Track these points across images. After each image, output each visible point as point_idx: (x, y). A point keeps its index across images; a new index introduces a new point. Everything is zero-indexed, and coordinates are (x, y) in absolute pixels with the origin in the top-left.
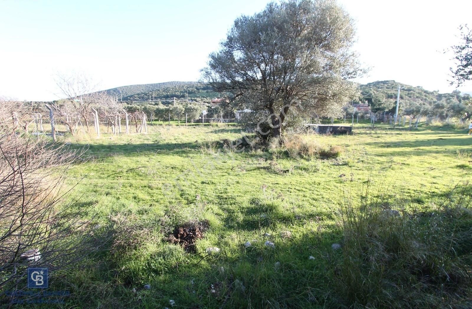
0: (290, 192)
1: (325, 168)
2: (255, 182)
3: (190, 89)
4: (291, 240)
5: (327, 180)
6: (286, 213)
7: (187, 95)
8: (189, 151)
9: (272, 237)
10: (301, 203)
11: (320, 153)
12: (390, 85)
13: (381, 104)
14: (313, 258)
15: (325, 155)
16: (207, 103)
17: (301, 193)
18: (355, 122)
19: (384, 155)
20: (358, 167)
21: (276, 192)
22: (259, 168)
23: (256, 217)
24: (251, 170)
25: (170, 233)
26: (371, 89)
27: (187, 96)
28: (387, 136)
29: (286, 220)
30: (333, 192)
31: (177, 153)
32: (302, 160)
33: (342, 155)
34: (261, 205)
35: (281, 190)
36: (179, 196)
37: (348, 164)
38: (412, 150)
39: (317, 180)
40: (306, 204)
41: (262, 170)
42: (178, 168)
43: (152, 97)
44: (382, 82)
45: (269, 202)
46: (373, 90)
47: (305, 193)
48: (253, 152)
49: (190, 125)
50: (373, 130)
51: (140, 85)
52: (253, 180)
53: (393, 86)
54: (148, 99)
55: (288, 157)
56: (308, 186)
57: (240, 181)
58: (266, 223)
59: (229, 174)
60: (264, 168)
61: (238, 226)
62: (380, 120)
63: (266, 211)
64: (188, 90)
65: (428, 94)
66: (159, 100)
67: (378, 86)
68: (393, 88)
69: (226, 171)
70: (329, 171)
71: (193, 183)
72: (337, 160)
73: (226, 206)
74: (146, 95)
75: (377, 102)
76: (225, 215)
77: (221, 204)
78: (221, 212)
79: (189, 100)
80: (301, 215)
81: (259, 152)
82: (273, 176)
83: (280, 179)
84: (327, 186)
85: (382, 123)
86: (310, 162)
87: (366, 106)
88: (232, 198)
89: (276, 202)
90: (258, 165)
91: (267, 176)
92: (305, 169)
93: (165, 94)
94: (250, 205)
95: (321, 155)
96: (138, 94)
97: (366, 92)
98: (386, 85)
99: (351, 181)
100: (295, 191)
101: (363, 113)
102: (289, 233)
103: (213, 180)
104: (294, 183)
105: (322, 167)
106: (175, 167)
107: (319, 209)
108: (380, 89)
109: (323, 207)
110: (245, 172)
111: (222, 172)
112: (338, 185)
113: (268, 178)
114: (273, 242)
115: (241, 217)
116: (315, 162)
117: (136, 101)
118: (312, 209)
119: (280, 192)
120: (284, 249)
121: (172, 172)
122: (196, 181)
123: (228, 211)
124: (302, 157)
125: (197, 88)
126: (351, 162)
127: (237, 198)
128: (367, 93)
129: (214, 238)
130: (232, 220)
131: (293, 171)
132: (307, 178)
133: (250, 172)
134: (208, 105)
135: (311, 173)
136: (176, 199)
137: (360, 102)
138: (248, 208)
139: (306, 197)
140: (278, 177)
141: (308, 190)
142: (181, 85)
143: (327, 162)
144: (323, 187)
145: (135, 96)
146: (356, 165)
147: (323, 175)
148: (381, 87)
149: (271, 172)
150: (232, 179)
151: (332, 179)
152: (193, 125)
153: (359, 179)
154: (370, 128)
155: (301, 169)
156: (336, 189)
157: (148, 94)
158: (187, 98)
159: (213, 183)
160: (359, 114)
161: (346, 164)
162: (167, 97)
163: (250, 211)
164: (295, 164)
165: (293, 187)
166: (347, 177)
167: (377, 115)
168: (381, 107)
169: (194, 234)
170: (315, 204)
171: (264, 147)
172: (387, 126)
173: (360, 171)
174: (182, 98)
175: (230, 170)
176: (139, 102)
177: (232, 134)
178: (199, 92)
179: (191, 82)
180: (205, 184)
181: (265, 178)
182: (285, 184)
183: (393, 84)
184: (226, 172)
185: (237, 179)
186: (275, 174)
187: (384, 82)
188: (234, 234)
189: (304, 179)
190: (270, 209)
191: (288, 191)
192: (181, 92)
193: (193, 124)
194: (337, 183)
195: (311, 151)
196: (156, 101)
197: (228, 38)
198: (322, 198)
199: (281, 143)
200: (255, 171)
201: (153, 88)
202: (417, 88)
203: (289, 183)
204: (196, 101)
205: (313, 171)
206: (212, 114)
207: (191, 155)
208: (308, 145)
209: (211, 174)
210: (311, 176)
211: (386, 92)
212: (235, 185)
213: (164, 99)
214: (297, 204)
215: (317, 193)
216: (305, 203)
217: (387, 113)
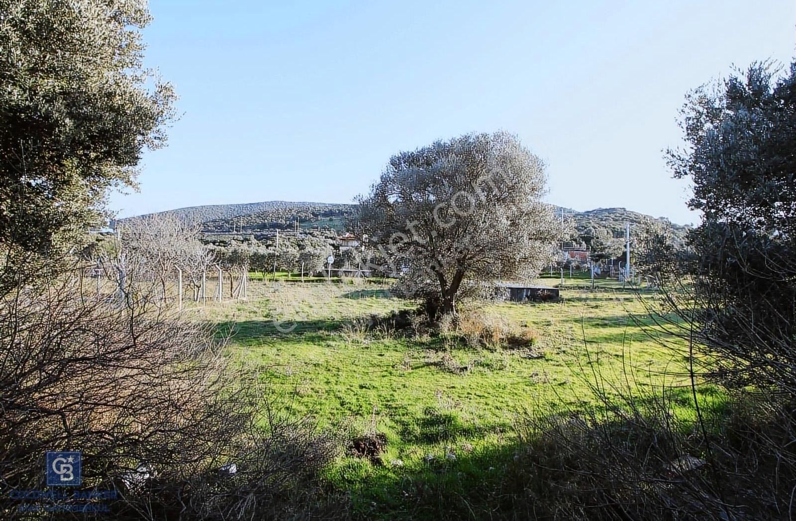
0: (470, 399)
1: (513, 364)
2: (426, 385)
3: (303, 215)
4: (472, 453)
5: (515, 382)
6: (466, 425)
7: (296, 223)
8: (327, 335)
9: (452, 451)
10: (482, 413)
11: (508, 339)
12: (618, 215)
13: (605, 248)
14: (493, 468)
15: (516, 343)
16: (331, 238)
17: (482, 400)
18: (567, 276)
19: (595, 340)
20: (557, 362)
21: (453, 399)
22: (428, 365)
23: (433, 430)
24: (418, 368)
25: (351, 447)
26: (591, 221)
27: (297, 226)
28: (611, 304)
29: (467, 433)
30: (520, 398)
31: (312, 340)
32: (485, 352)
33: (538, 342)
34: (437, 416)
35: (459, 397)
36: (339, 406)
37: (544, 357)
38: (636, 332)
39: (503, 381)
40: (489, 415)
41: (433, 368)
42: (322, 365)
43: (236, 227)
44: (606, 210)
45: (448, 413)
46: (592, 223)
47: (487, 400)
48: (417, 338)
49: (309, 281)
50: (592, 292)
51: (217, 206)
52: (422, 382)
53: (623, 216)
54: (231, 230)
55: (466, 345)
56: (491, 390)
57: (407, 384)
58: (445, 436)
59: (391, 373)
60: (435, 364)
61: (417, 439)
62: (605, 274)
63: (444, 422)
64: (299, 217)
65: (677, 229)
66: (249, 232)
67: (600, 217)
68: (623, 219)
69: (385, 369)
70: (518, 367)
71: (349, 387)
72: (530, 350)
73: (397, 418)
74: (227, 222)
75: (598, 246)
76: (400, 428)
77: (391, 415)
78: (393, 424)
79: (301, 233)
80: (482, 426)
81: (426, 338)
82: (447, 376)
83: (456, 381)
84: (515, 391)
85: (608, 278)
86: (495, 354)
87: (582, 251)
88: (402, 407)
89: (453, 412)
90: (426, 360)
91: (439, 376)
92: (487, 365)
93: (259, 221)
94: (424, 416)
95: (509, 343)
96: (214, 221)
97: (582, 227)
98: (612, 216)
99: (545, 383)
100: (475, 397)
101: (578, 262)
102: (470, 446)
103: (374, 384)
104: (474, 387)
105: (510, 362)
106: (318, 364)
107: (502, 419)
108: (604, 222)
109: (508, 418)
110: (410, 371)
111: (380, 370)
112: (528, 388)
113: (441, 380)
114: (454, 454)
115: (418, 430)
116: (501, 355)
117: (210, 233)
118: (494, 420)
119: (458, 399)
120: (465, 461)
121: (317, 372)
122: (351, 384)
123: (403, 423)
124: (484, 346)
125: (313, 214)
126: (548, 354)
127: (409, 408)
128: (585, 228)
129: (395, 451)
130: (409, 433)
131: (472, 369)
132: (491, 378)
133: (417, 370)
134: (331, 242)
135: (495, 372)
136: (337, 409)
137: (574, 243)
138: (423, 419)
139: (488, 405)
140: (454, 378)
141: (490, 396)
142: (288, 207)
143: (518, 353)
144: (509, 391)
145: (208, 224)
146: (555, 357)
147: (510, 374)
148: (605, 218)
149: (443, 370)
150: (397, 381)
151: (521, 380)
152: (313, 281)
153: (555, 380)
154: (588, 288)
155: (483, 366)
156: (525, 394)
157: (231, 222)
158: (297, 230)
159: (374, 387)
160: (573, 264)
161: (541, 357)
162: (263, 227)
163: (426, 423)
164: (475, 357)
165: (473, 392)
166: (540, 377)
167: (600, 265)
168: (604, 253)
169: (375, 447)
170: (498, 414)
171: (431, 330)
172: (615, 285)
173: (559, 368)
174: (289, 230)
175: (391, 367)
176: (214, 235)
177: (378, 300)
178: (317, 220)
179: (304, 203)
180: (364, 389)
181: (438, 379)
182: (463, 387)
183: (623, 214)
184: (386, 371)
185: (403, 380)
186: (450, 372)
187: (611, 211)
188: (413, 447)
189: (487, 380)
190: (449, 419)
191: (467, 397)
192: (287, 219)
193: (312, 278)
194: (526, 385)
195: (497, 337)
196: (245, 234)
197: (382, 178)
198: (507, 406)
199: (455, 323)
200: (423, 369)
201: (239, 211)
202: (660, 220)
203: (468, 386)
204: (313, 236)
205: (498, 368)
206: (342, 261)
207: (333, 343)
208: (492, 329)
209: (367, 373)
210: (496, 376)
211: (613, 226)
212: (401, 390)
213: (259, 230)
214: (477, 413)
215: (501, 399)
216: (487, 412)
217: (616, 262)
